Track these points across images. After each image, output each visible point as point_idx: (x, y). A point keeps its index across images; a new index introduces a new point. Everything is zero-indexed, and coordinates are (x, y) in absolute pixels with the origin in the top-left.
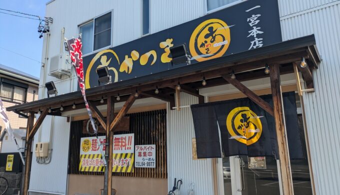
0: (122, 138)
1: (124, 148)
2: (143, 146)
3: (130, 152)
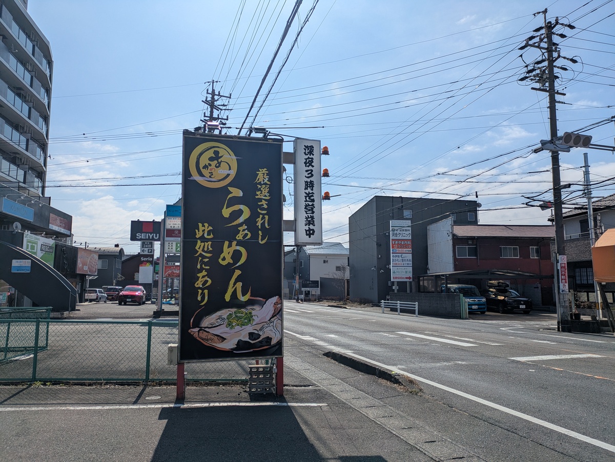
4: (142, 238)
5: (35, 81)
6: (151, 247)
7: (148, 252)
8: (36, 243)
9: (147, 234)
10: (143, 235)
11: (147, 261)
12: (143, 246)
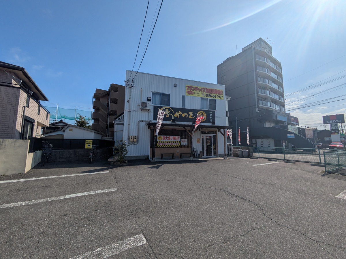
0: (176, 137)
1: (177, 140)
2: (183, 140)
3: (179, 141)
4: (330, 122)
5: (279, 77)
6: (337, 126)
7: (335, 128)
8: (292, 128)
9: (333, 121)
10: (331, 122)
11: (336, 132)
12: (331, 126)
